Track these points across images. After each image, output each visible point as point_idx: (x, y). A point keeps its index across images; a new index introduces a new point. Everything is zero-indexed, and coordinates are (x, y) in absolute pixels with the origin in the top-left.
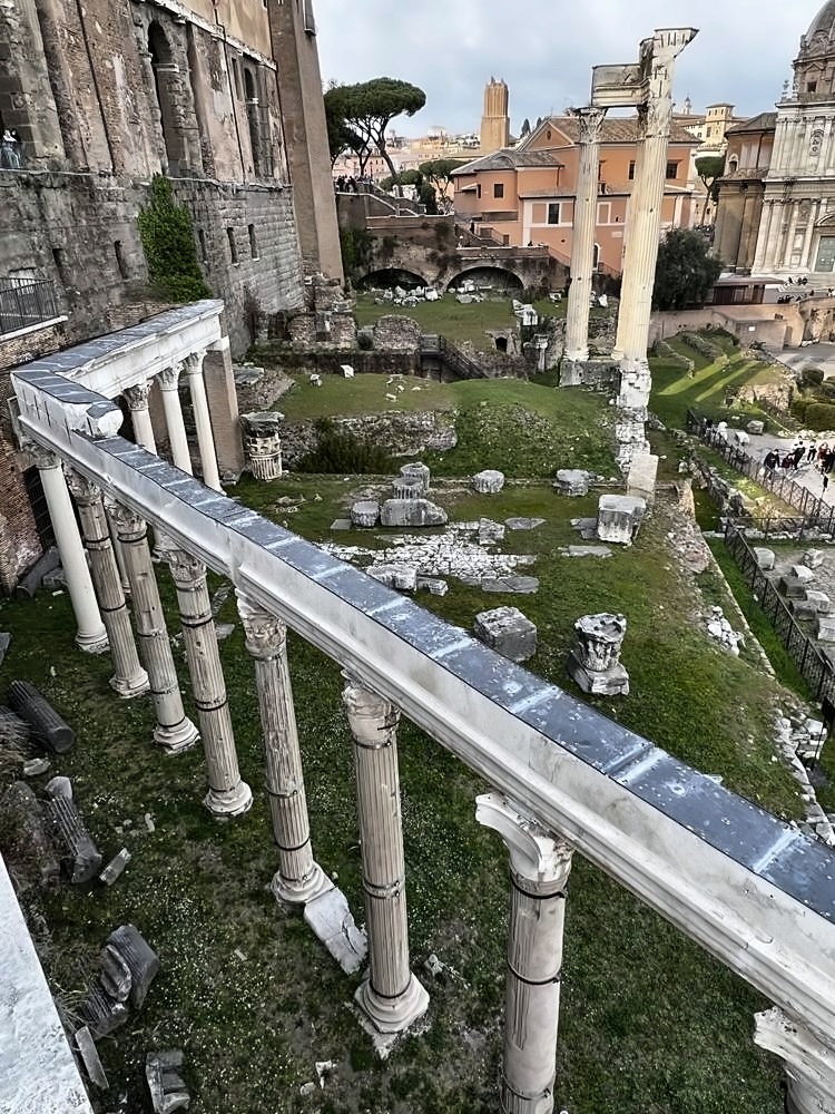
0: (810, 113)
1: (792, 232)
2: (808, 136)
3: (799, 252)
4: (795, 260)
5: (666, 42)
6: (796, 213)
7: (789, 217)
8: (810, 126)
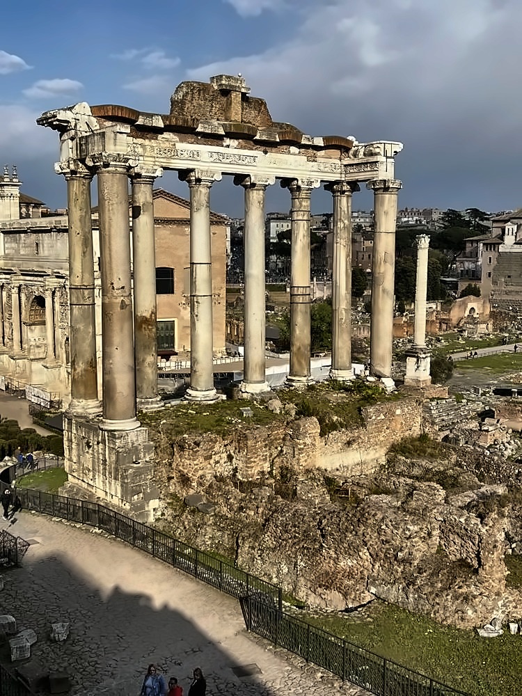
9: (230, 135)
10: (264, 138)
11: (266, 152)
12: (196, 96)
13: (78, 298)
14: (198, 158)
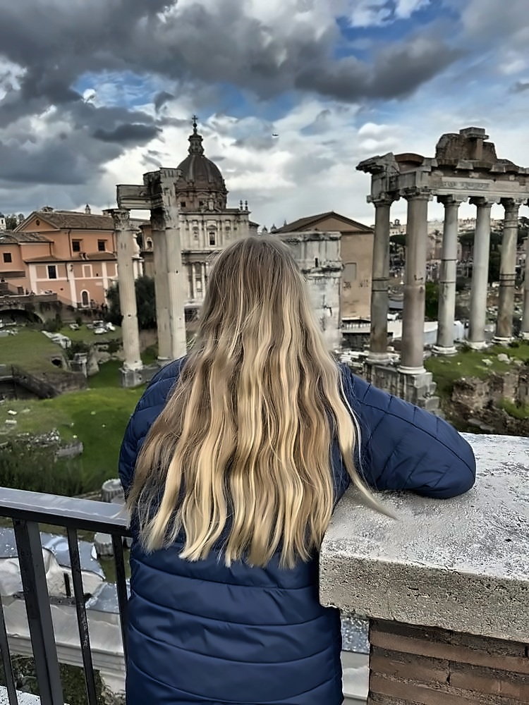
0: (190, 218)
1: (194, 280)
2: (191, 229)
3: (200, 290)
4: (199, 294)
5: (167, 175)
6: (194, 270)
7: (191, 272)
8: (190, 225)
9: (476, 170)
10: (497, 170)
11: (495, 180)
12: (454, 143)
13: (379, 287)
14: (455, 187)
